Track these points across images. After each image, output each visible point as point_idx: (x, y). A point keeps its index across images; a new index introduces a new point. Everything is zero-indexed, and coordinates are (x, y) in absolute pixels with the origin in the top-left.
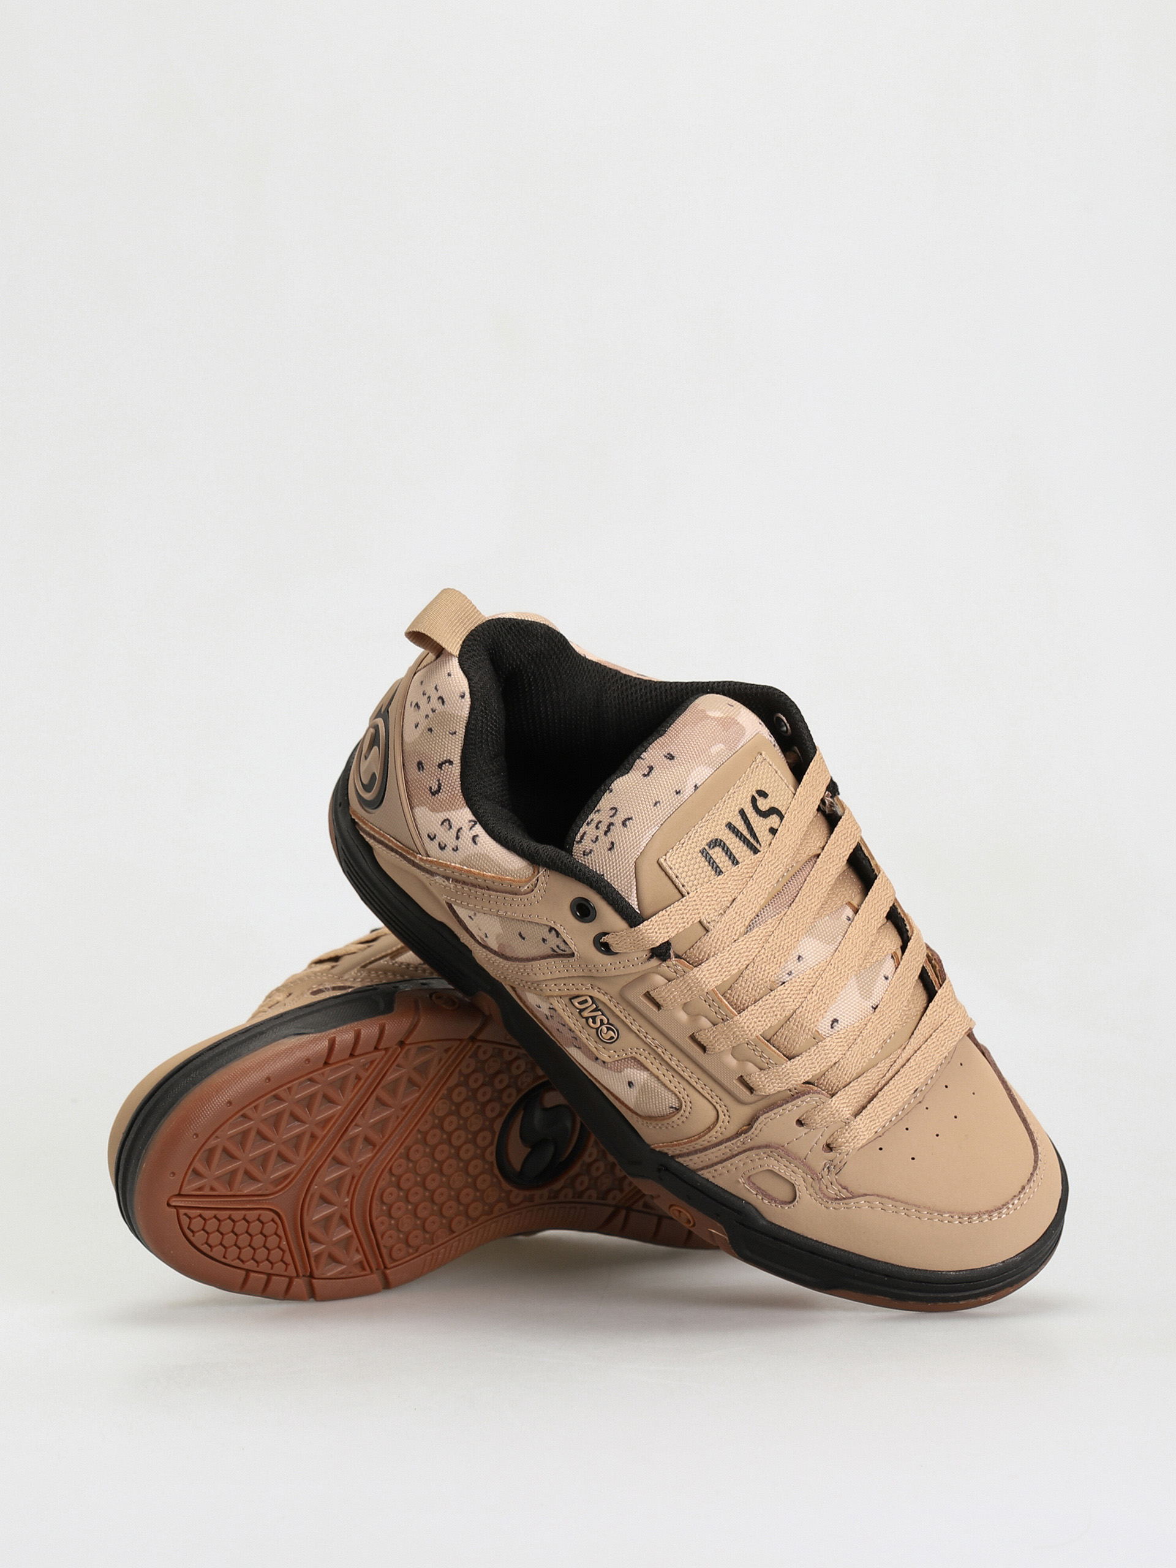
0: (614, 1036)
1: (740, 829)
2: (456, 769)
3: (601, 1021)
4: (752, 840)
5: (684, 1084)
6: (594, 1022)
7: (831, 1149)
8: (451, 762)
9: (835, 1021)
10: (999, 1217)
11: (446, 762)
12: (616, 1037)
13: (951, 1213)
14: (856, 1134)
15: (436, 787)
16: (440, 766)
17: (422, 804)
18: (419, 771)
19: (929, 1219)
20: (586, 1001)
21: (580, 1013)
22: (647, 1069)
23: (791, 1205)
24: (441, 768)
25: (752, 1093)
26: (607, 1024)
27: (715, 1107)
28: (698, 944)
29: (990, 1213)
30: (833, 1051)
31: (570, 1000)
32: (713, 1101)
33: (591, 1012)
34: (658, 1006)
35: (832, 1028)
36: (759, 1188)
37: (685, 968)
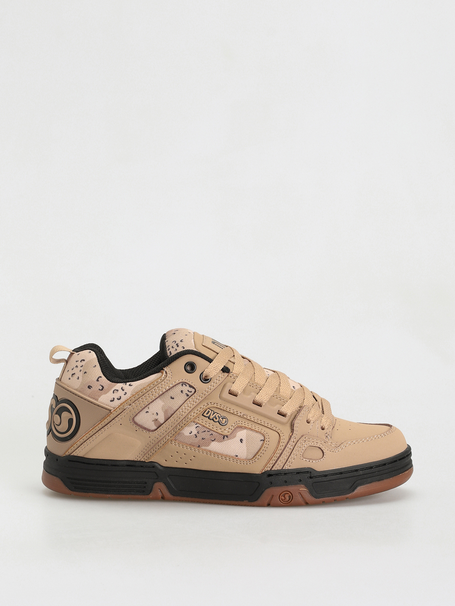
0: (226, 420)
2: (104, 378)
3: (218, 416)
5: (261, 427)
6: (216, 419)
7: (323, 429)
8: (101, 377)
9: (294, 387)
11: (99, 377)
12: (227, 420)
15: (101, 387)
16: (98, 380)
17: (99, 396)
18: (90, 389)
20: (209, 412)
21: (209, 418)
22: (245, 428)
23: (323, 458)
24: (99, 381)
25: (286, 417)
26: (221, 416)
31: (203, 415)
32: (274, 429)
33: (213, 415)
34: (235, 395)
35: (294, 389)
36: (309, 459)
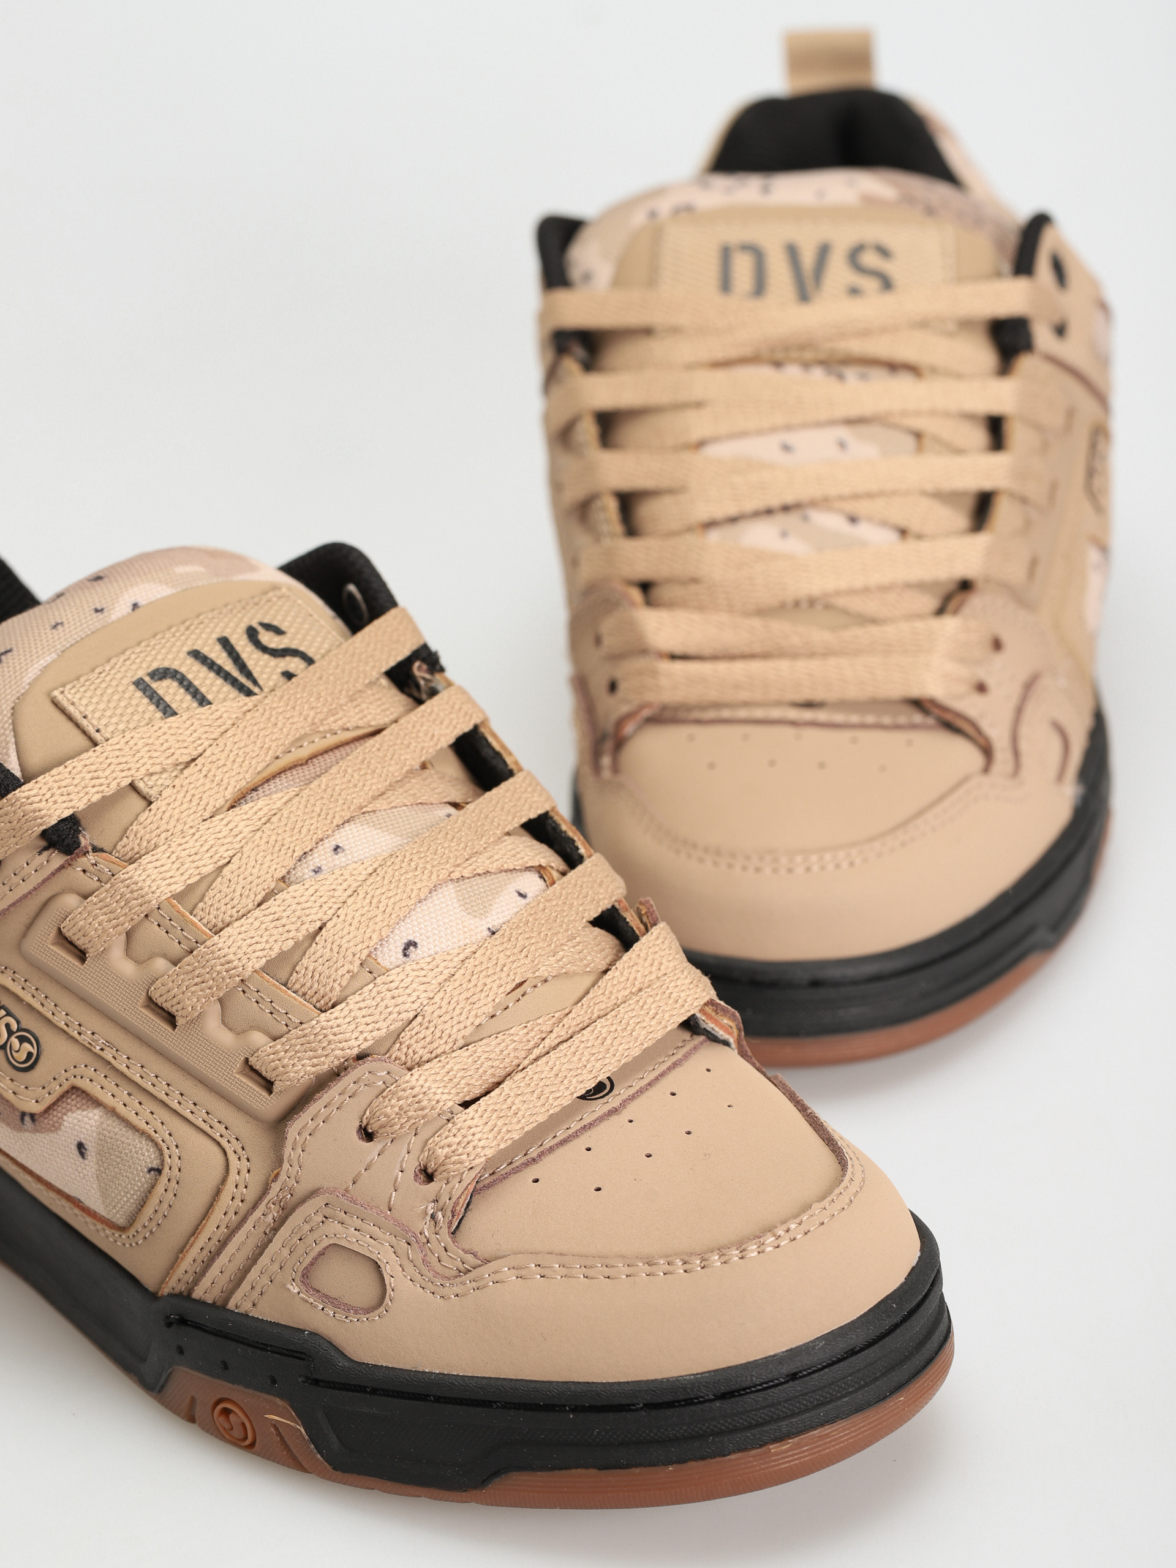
0: (33, 1051)
1: (219, 662)
3: (7, 1026)
4: (243, 680)
5: (162, 1114)
7: (429, 1177)
9: (411, 944)
10: (759, 1253)
12: (35, 1052)
13: (666, 1257)
14: (470, 1138)
19: (627, 1276)
22: (97, 1103)
23: (382, 1309)
25: (270, 1092)
26: (19, 1030)
27: (218, 1144)
28: (134, 827)
29: (741, 1245)
30: (408, 991)
32: (217, 1136)
34: (81, 955)
35: (405, 955)
36: (327, 1296)
37: (113, 866)
